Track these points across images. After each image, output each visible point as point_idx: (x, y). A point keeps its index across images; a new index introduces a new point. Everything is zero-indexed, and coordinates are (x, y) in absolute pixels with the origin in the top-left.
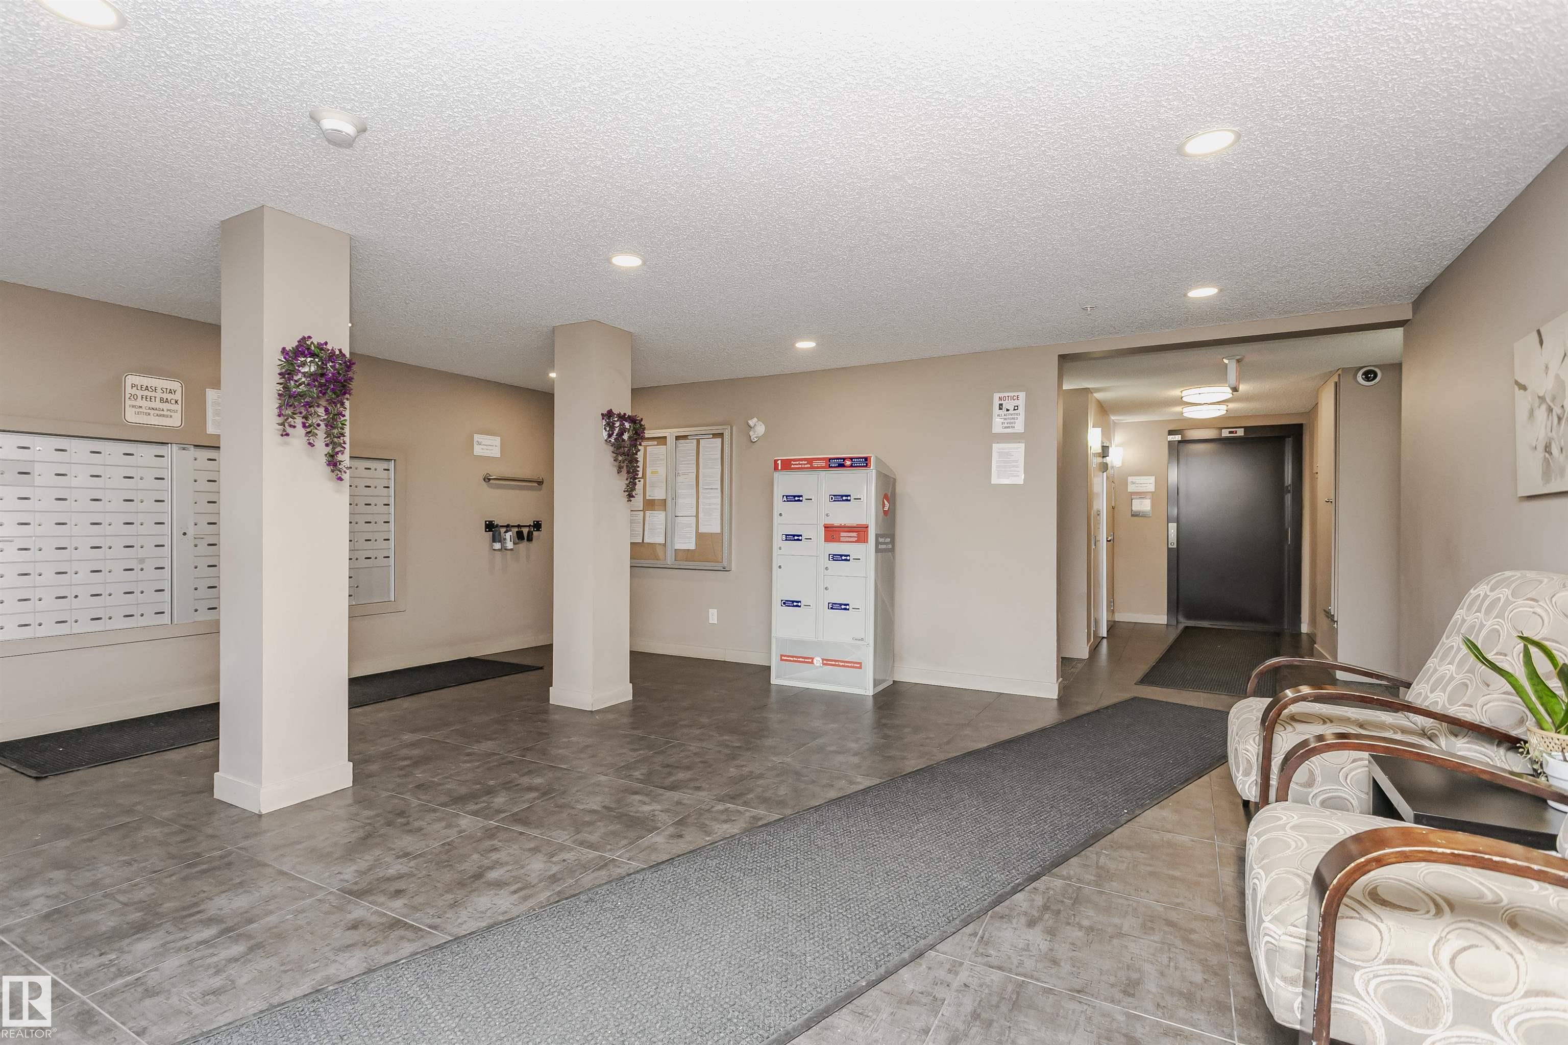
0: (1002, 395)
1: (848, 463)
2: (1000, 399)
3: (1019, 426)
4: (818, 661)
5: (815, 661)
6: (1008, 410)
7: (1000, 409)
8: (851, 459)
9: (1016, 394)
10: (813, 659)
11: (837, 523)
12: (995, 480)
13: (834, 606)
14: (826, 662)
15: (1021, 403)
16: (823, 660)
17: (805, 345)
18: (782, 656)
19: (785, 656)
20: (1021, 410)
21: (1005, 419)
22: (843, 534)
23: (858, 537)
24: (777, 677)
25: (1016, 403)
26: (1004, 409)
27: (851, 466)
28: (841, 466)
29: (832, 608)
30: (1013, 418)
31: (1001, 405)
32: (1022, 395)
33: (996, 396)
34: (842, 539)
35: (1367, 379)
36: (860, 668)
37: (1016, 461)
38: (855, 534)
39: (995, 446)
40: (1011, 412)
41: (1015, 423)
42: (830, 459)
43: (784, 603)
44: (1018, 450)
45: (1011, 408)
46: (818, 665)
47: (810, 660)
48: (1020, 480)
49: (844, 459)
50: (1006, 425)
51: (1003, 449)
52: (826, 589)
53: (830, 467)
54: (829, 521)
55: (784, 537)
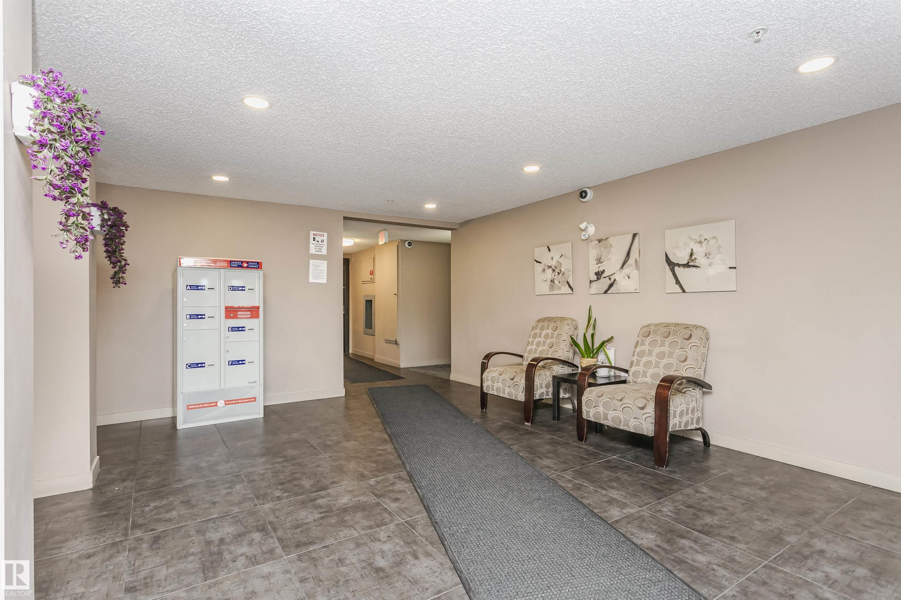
0: (315, 233)
1: (245, 265)
2: (314, 235)
3: (324, 251)
4: (221, 403)
5: (219, 404)
6: (318, 242)
7: (314, 240)
8: (247, 262)
9: (322, 233)
10: (217, 402)
11: (236, 305)
12: (311, 280)
13: (233, 363)
14: (228, 403)
15: (325, 238)
16: (225, 401)
17: (220, 178)
18: (188, 406)
19: (191, 405)
20: (325, 242)
21: (317, 246)
22: (239, 313)
23: (252, 314)
24: (184, 423)
25: (322, 238)
26: (316, 241)
27: (247, 267)
28: (240, 266)
29: (231, 364)
30: (321, 247)
31: (314, 238)
32: (326, 234)
33: (312, 233)
34: (239, 316)
35: (410, 246)
36: (255, 401)
37: (323, 270)
38: (249, 313)
39: (311, 261)
40: (320, 243)
41: (322, 249)
42: (231, 261)
43: (189, 366)
44: (323, 265)
45: (320, 241)
46: (222, 406)
47: (214, 404)
48: (325, 281)
49: (242, 262)
50: (317, 250)
51: (316, 263)
52: (228, 351)
53: (231, 266)
54: (230, 304)
55: (188, 317)
